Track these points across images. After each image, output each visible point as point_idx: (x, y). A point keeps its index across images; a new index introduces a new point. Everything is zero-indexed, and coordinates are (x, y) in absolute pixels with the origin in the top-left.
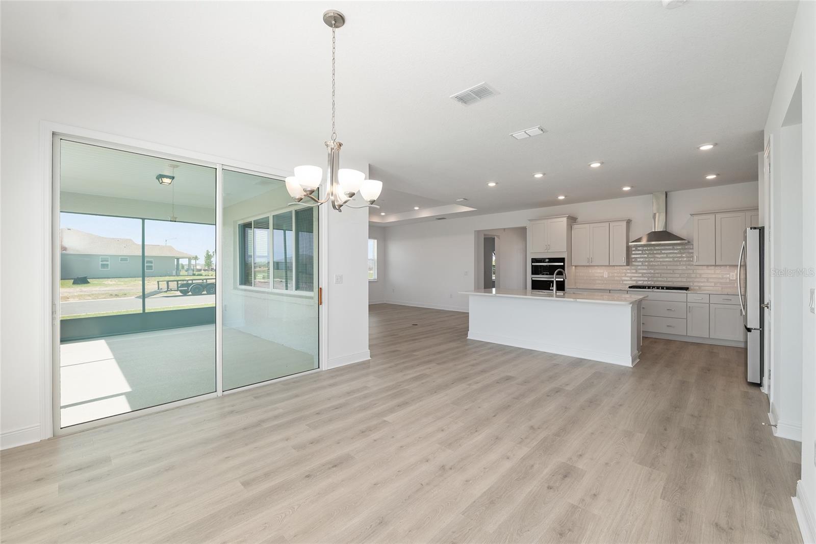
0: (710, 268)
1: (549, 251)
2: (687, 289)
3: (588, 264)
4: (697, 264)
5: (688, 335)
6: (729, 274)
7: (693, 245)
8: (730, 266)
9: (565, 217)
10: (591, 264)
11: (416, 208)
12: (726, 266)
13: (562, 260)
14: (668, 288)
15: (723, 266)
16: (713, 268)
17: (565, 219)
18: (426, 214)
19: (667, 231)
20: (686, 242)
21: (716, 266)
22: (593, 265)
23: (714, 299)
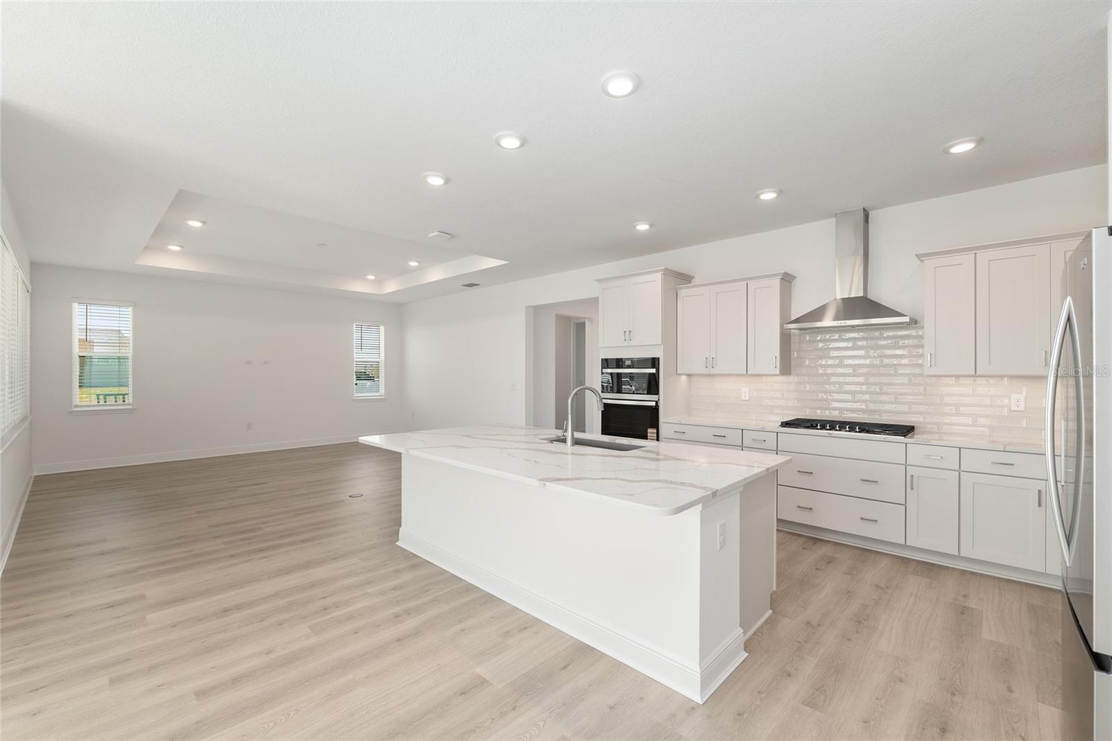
0: (963, 381)
1: (632, 343)
2: (906, 430)
3: (706, 371)
4: (931, 373)
5: (907, 544)
6: (1009, 398)
7: (923, 327)
8: (1011, 377)
9: (657, 271)
10: (712, 371)
11: (413, 264)
12: (1001, 377)
13: (654, 362)
14: (866, 428)
15: (992, 376)
16: (969, 381)
17: (658, 277)
18: (435, 275)
19: (869, 297)
20: (906, 319)
21: (975, 376)
22: (716, 372)
23: (969, 461)
